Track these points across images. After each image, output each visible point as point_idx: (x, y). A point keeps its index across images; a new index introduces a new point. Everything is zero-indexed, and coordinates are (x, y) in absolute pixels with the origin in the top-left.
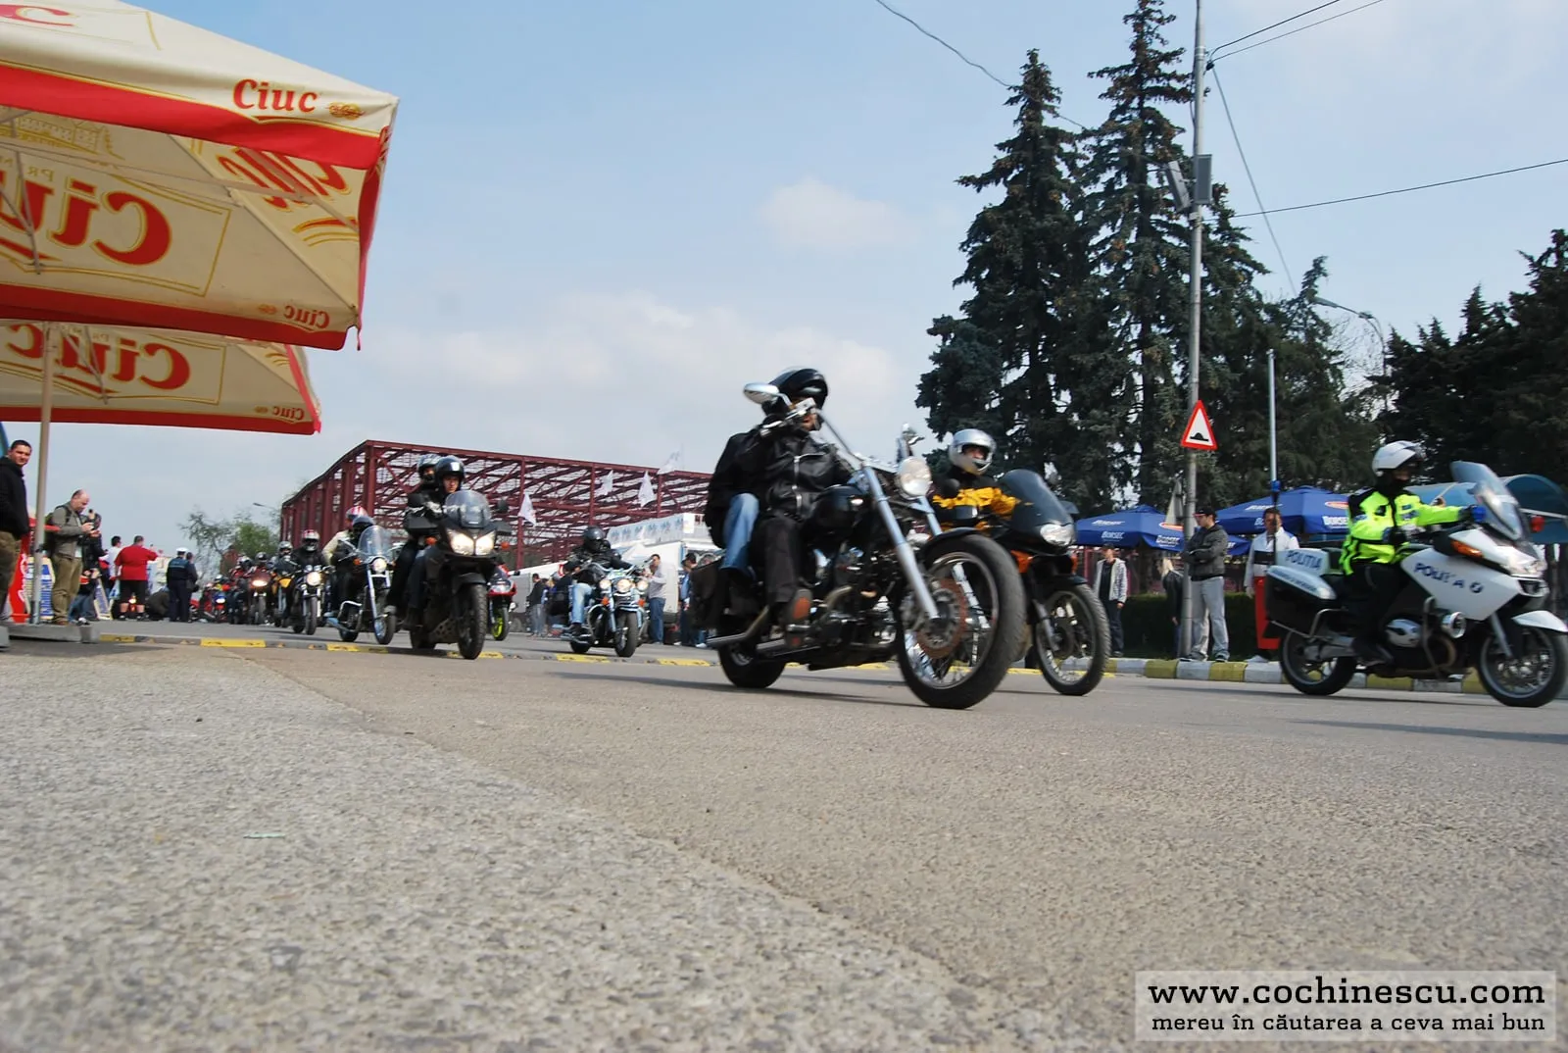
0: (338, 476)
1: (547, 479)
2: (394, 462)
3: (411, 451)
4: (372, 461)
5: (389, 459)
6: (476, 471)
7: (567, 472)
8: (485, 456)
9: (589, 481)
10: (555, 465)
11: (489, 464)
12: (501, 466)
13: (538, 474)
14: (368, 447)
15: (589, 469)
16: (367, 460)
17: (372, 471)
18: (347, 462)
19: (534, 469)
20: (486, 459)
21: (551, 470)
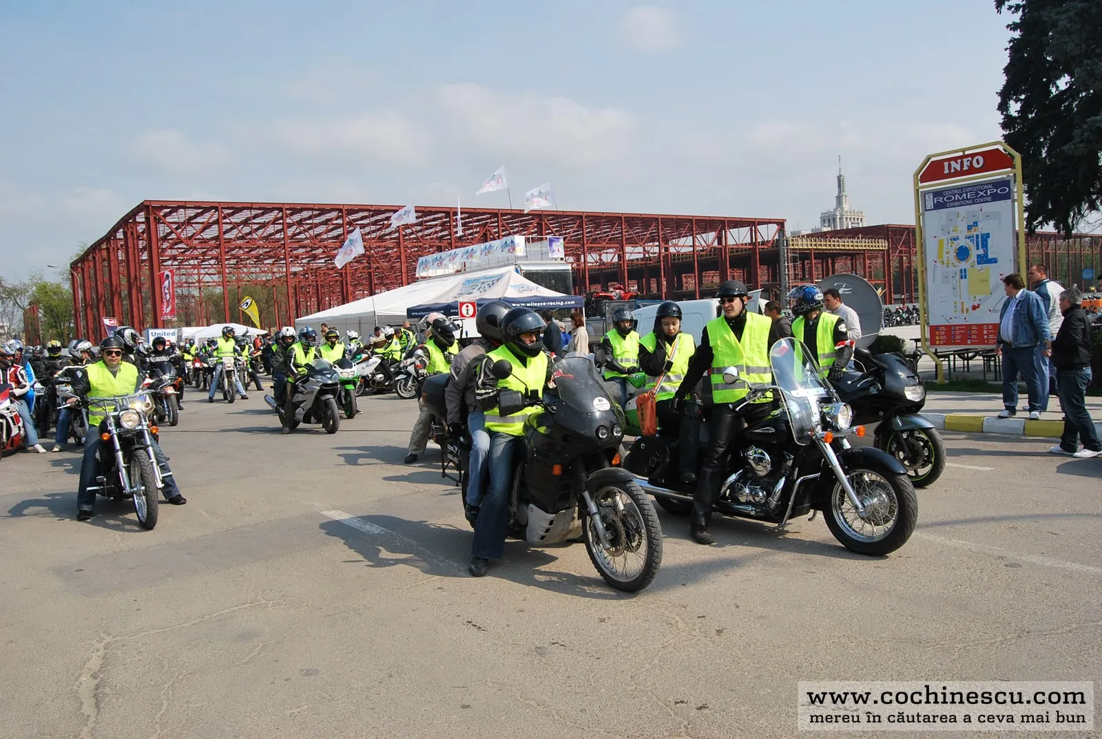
0: (120, 235)
1: (300, 223)
2: (169, 219)
3: (185, 208)
4: (152, 218)
5: (166, 215)
6: (239, 221)
7: (319, 215)
8: (250, 207)
9: (340, 221)
10: (312, 209)
11: (254, 212)
12: (263, 214)
13: (297, 218)
14: (144, 207)
15: (340, 211)
16: (147, 219)
17: (152, 227)
18: (127, 222)
19: (291, 214)
20: (250, 208)
21: (306, 214)
